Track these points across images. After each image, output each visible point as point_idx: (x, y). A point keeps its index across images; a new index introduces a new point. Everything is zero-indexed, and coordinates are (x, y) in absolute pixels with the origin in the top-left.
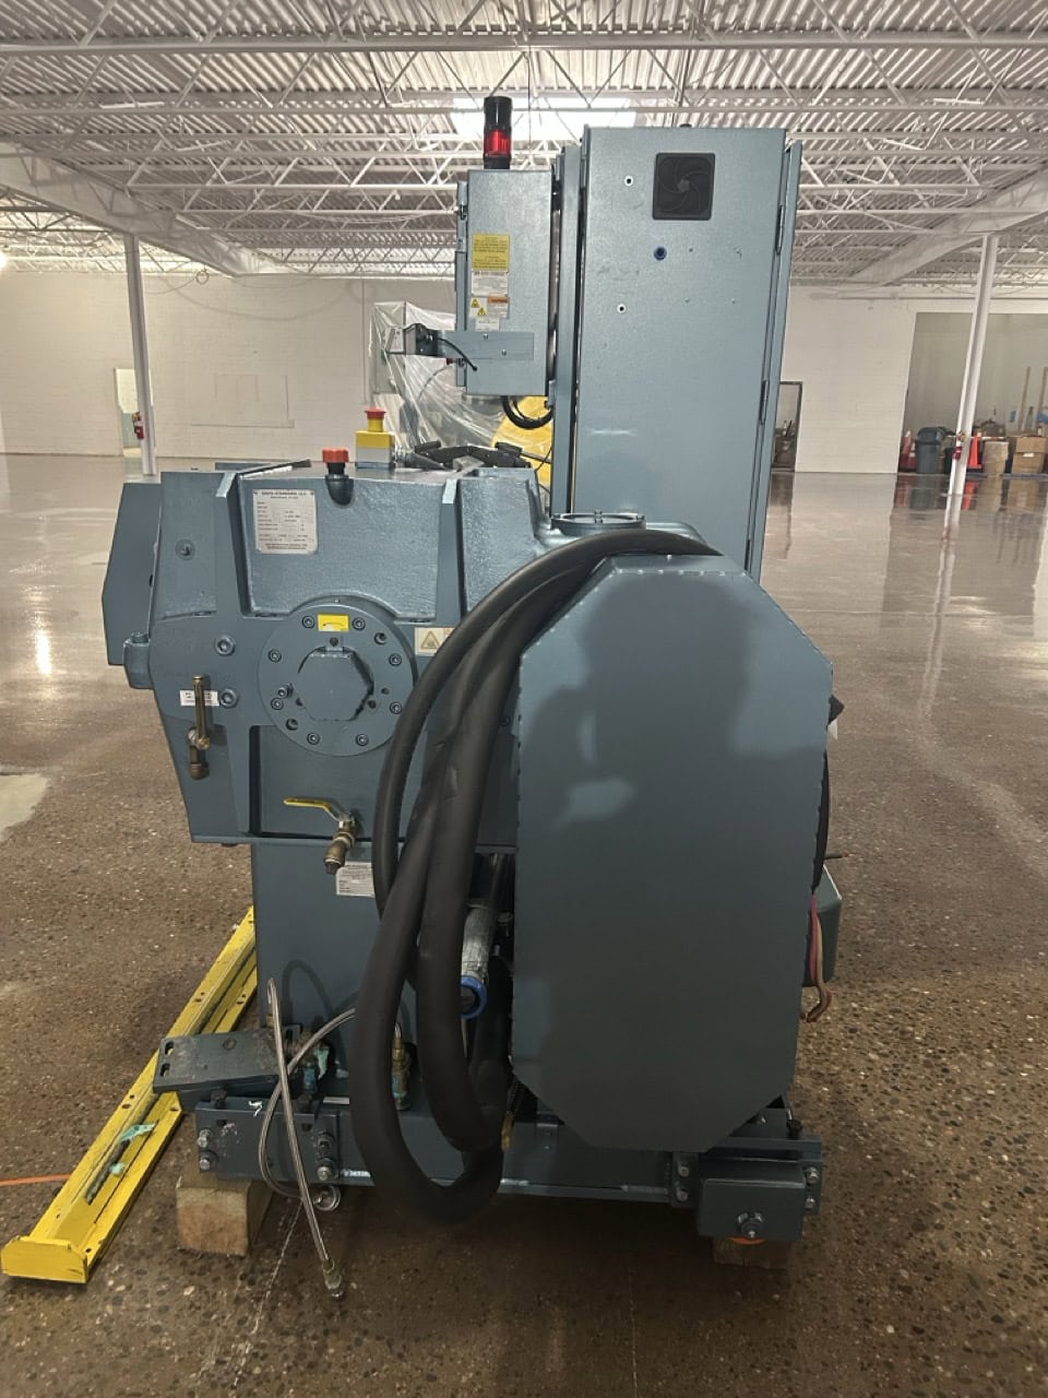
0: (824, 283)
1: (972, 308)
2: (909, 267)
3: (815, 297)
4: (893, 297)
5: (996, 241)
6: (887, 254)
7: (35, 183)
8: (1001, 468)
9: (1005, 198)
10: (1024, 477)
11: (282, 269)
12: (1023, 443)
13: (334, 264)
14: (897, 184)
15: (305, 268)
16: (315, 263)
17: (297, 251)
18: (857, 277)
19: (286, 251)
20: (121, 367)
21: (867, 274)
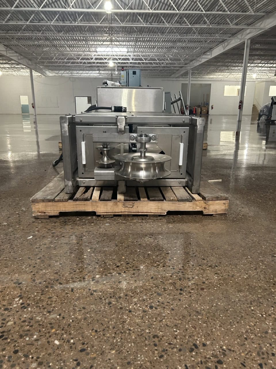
0: (163, 78)
1: (187, 82)
2: (179, 75)
3: (162, 80)
4: (177, 80)
5: (191, 70)
6: (175, 72)
7: (19, 60)
8: (199, 113)
9: (191, 63)
10: (203, 115)
11: (56, 75)
12: (203, 108)
13: (66, 74)
14: (170, 62)
15: (60, 75)
16: (63, 74)
17: (60, 71)
18: (171, 76)
19: (58, 71)
20: (21, 95)
21: (173, 76)
